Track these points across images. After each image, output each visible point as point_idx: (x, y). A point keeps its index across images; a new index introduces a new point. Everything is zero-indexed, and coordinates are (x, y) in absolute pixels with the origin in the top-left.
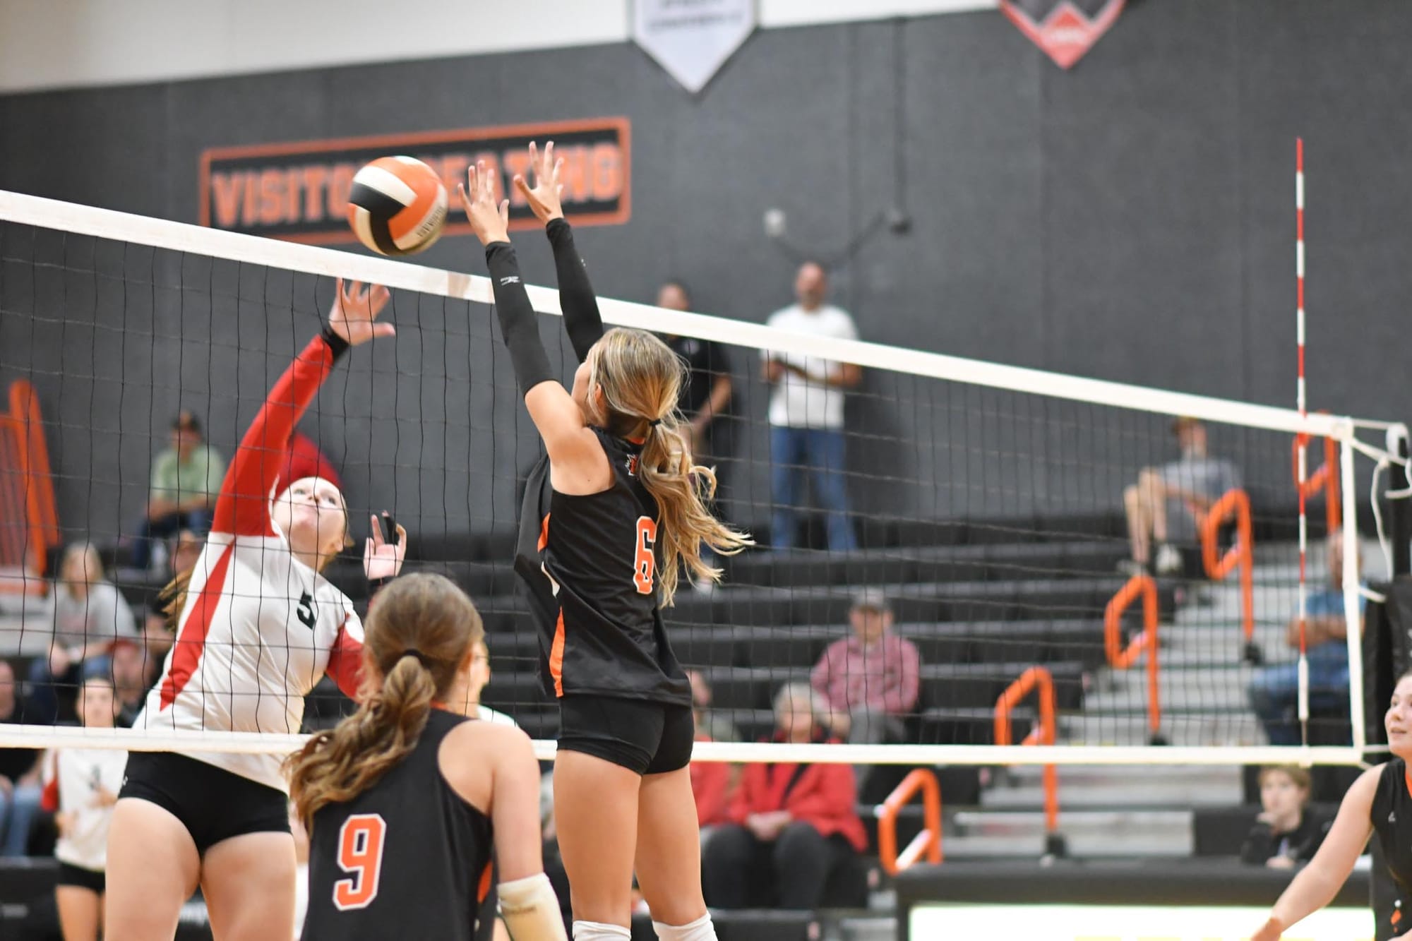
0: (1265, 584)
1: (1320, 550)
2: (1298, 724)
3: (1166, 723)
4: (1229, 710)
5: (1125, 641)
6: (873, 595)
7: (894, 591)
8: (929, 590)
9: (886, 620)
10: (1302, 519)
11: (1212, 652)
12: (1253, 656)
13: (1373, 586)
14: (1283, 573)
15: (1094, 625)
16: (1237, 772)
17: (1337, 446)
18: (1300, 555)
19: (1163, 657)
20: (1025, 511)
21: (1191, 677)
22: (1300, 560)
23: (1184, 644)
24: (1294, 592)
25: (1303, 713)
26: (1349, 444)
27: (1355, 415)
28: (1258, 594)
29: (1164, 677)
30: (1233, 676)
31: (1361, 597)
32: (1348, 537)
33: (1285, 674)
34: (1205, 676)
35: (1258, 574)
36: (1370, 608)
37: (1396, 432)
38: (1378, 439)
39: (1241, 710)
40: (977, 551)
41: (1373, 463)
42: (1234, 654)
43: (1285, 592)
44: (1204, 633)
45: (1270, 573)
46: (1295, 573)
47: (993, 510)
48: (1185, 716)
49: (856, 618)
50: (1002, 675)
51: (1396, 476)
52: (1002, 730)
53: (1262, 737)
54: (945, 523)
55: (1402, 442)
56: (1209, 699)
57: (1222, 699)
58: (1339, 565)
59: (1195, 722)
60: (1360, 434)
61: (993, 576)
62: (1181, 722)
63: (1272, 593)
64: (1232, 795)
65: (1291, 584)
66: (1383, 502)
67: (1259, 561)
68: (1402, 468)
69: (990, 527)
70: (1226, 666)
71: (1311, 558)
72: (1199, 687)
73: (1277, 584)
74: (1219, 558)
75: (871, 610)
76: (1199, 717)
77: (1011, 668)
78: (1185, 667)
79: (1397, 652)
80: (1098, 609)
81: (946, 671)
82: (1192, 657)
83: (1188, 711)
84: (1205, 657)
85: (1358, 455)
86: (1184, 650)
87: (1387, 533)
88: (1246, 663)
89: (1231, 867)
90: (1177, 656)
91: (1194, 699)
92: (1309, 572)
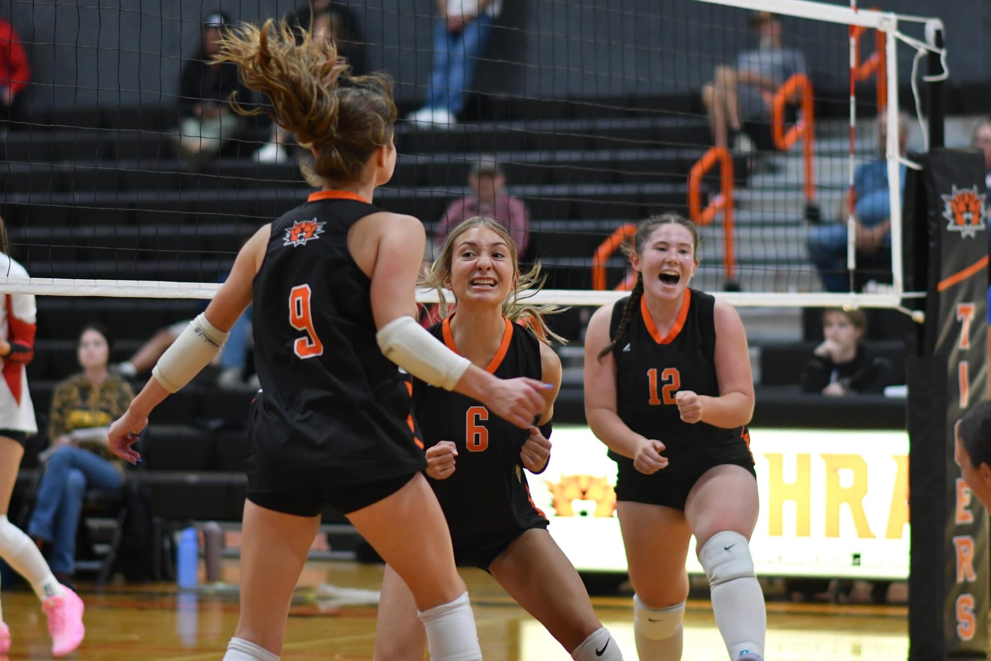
0: (821, 154)
1: (867, 124)
2: (847, 272)
3: (736, 271)
4: (788, 262)
5: (704, 202)
6: (487, 161)
7: (505, 157)
8: (534, 157)
9: (499, 182)
10: (853, 99)
11: (774, 212)
12: (813, 215)
13: (911, 156)
14: (836, 145)
15: (682, 189)
16: (798, 313)
17: (883, 36)
18: (851, 129)
19: (735, 216)
20: (617, 90)
21: (756, 232)
22: (850, 134)
23: (749, 205)
24: (845, 161)
25: (851, 264)
26: (893, 35)
27: (897, 11)
28: (816, 162)
29: (735, 233)
30: (792, 232)
31: (901, 166)
32: (892, 115)
33: (836, 230)
34: (768, 232)
35: (816, 146)
36: (909, 174)
37: (933, 25)
38: (918, 31)
39: (799, 262)
40: (577, 125)
41: (914, 51)
42: (796, 213)
43: (837, 161)
44: (768, 196)
45: (825, 146)
46: (846, 145)
47: (590, 90)
48: (751, 267)
49: (474, 180)
50: (598, 230)
51: (932, 63)
52: (599, 277)
53: (818, 284)
54: (548, 100)
55: (938, 33)
56: (771, 252)
57: (782, 251)
58: (883, 139)
59: (759, 271)
60: (902, 27)
61: (591, 145)
62: (747, 271)
63: (826, 161)
64: (793, 333)
65: (842, 154)
66: (921, 85)
67: (819, 135)
68: (939, 55)
69: (586, 103)
70: (786, 224)
71: (861, 133)
72: (763, 241)
73: (831, 154)
74: (784, 132)
75: (488, 174)
76: (762, 267)
77: (606, 225)
78: (751, 224)
79: (931, 213)
80: (684, 175)
81: (547, 226)
82: (757, 216)
83: (753, 262)
84: (769, 216)
85: (900, 44)
86: (751, 210)
87: (924, 113)
88: (806, 222)
89: (793, 394)
90: (744, 215)
91: (759, 252)
92: (858, 145)
